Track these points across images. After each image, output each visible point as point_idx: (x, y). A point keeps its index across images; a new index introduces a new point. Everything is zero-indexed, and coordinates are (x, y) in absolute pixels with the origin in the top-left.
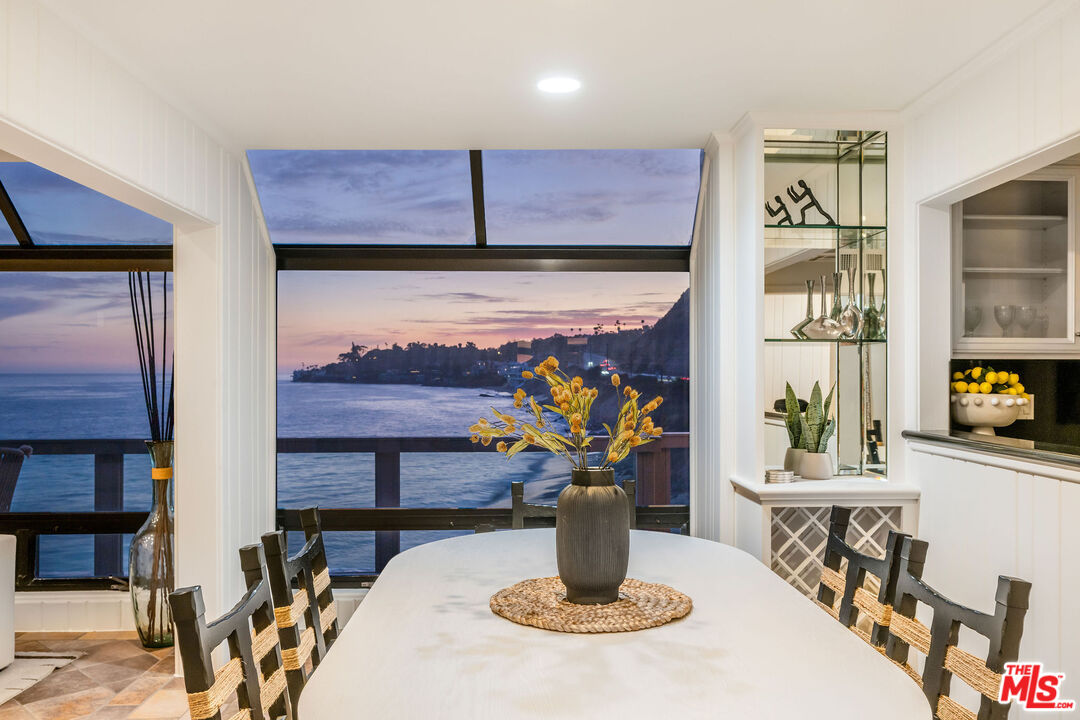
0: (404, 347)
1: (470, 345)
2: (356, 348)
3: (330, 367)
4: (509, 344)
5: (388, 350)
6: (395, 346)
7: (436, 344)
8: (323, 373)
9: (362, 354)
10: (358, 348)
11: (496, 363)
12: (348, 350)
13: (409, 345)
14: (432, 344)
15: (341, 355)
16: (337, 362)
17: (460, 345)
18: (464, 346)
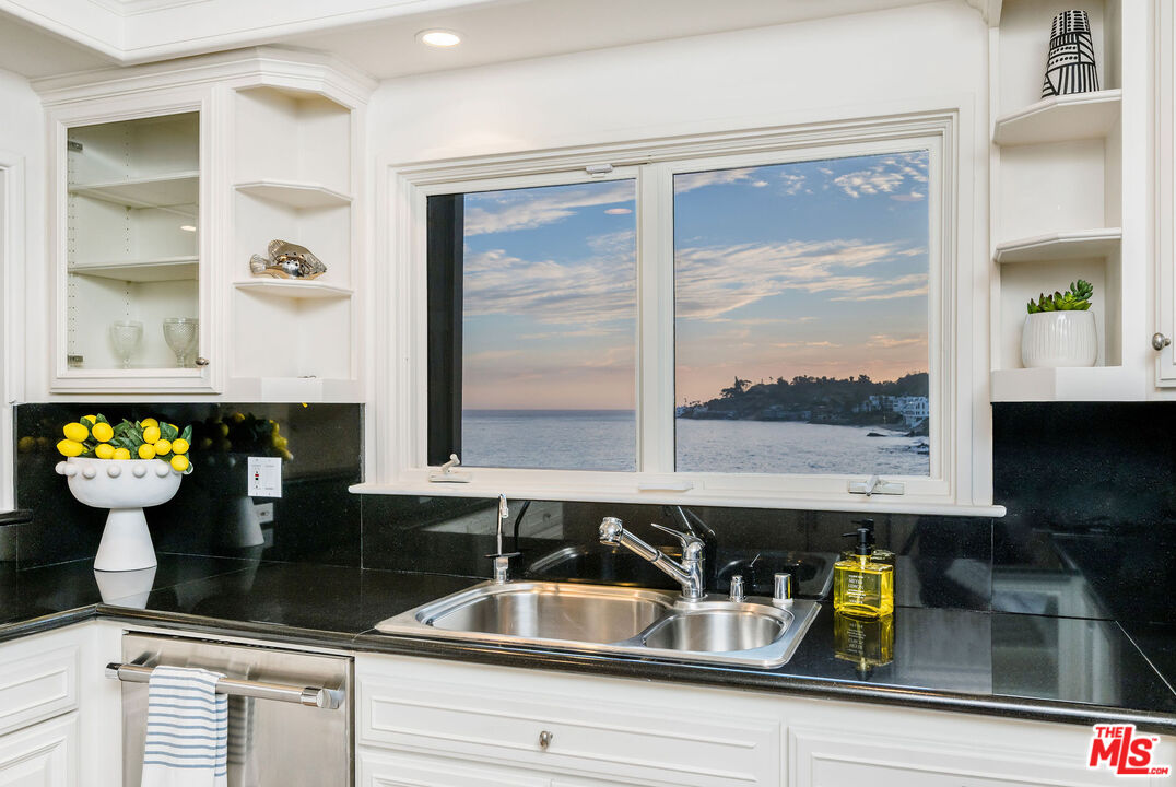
0: (790, 381)
1: (864, 378)
2: (739, 383)
3: (713, 404)
4: (908, 376)
5: (772, 385)
6: (780, 380)
7: (824, 378)
8: (705, 410)
9: (745, 389)
10: (742, 383)
11: (891, 398)
12: (731, 385)
13: (796, 379)
14: (820, 378)
15: (724, 391)
16: (720, 397)
17: (852, 378)
18: (856, 379)
